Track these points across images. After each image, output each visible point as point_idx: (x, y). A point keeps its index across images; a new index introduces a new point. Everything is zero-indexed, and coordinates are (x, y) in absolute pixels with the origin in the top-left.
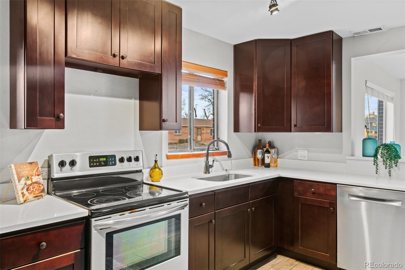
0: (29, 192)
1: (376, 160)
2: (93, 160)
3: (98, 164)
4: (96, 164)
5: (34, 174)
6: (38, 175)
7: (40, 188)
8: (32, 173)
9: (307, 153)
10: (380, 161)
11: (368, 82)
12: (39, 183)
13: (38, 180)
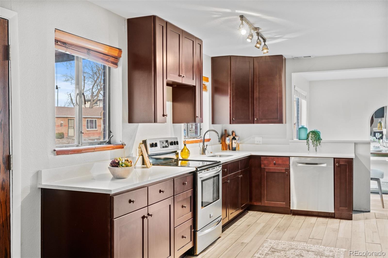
1: (308, 141)
9: (262, 138)
10: (311, 142)
11: (296, 87)
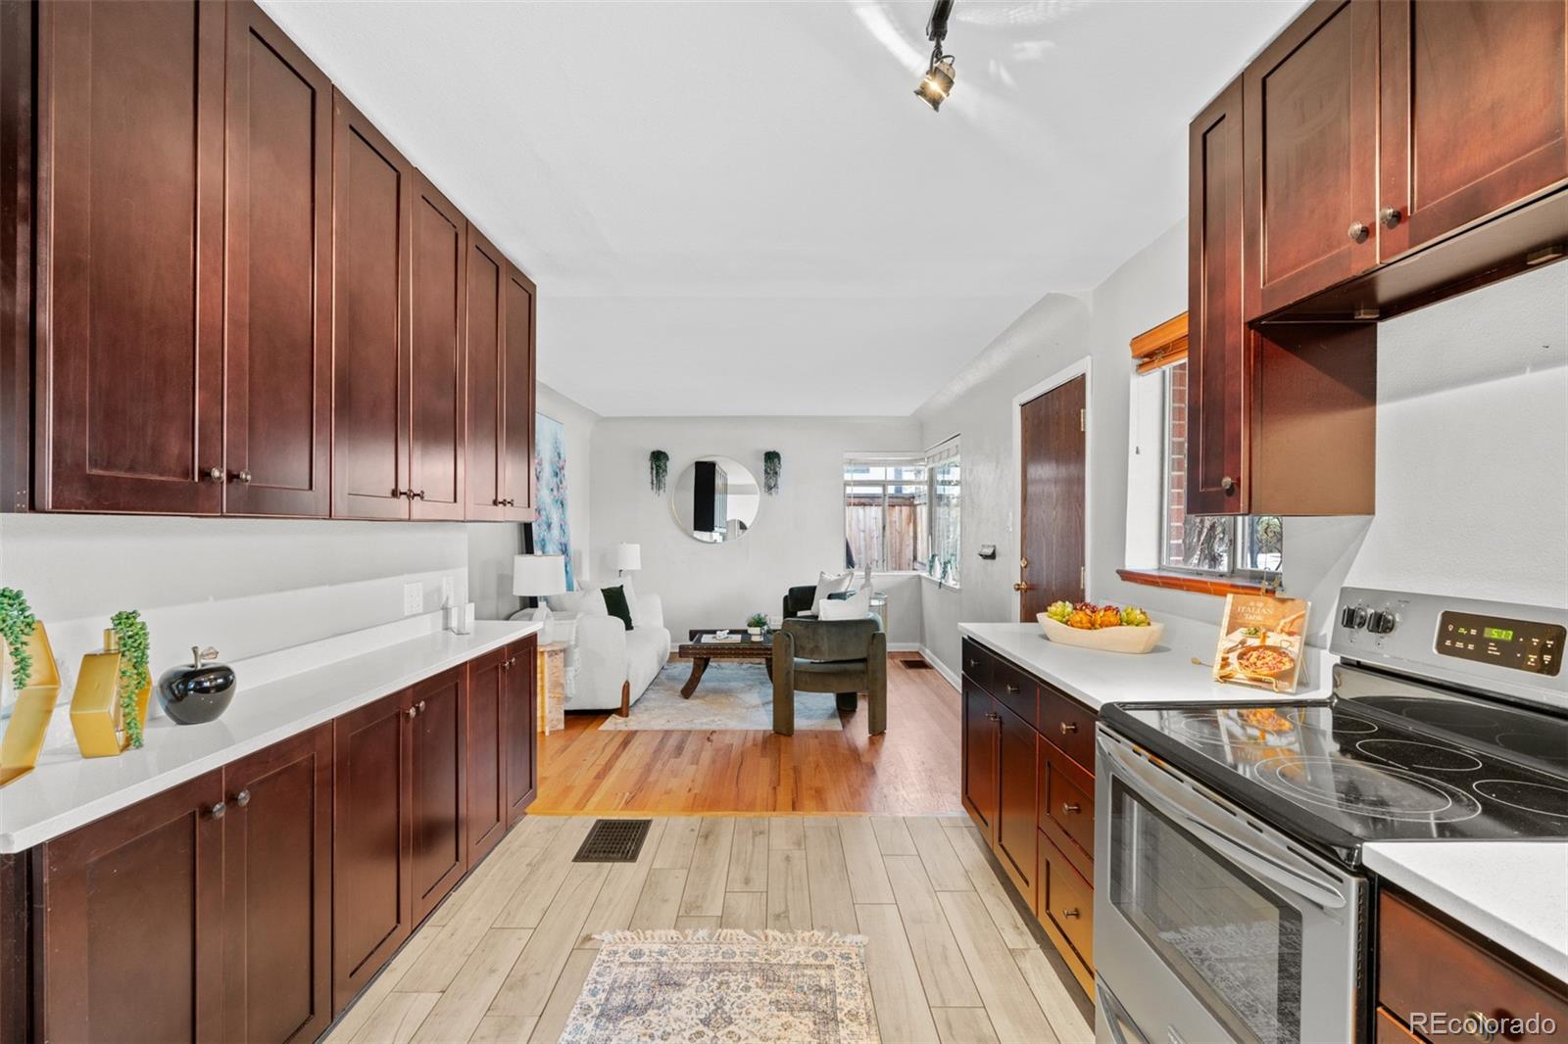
0: (1244, 662)
2: (1456, 628)
3: (1471, 647)
4: (1466, 646)
5: (1279, 628)
6: (1291, 634)
7: (1280, 665)
8: (1275, 624)
12: (1284, 653)
13: (1285, 645)
